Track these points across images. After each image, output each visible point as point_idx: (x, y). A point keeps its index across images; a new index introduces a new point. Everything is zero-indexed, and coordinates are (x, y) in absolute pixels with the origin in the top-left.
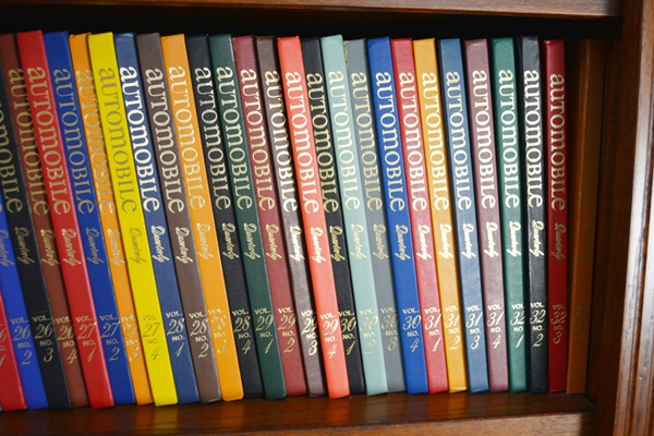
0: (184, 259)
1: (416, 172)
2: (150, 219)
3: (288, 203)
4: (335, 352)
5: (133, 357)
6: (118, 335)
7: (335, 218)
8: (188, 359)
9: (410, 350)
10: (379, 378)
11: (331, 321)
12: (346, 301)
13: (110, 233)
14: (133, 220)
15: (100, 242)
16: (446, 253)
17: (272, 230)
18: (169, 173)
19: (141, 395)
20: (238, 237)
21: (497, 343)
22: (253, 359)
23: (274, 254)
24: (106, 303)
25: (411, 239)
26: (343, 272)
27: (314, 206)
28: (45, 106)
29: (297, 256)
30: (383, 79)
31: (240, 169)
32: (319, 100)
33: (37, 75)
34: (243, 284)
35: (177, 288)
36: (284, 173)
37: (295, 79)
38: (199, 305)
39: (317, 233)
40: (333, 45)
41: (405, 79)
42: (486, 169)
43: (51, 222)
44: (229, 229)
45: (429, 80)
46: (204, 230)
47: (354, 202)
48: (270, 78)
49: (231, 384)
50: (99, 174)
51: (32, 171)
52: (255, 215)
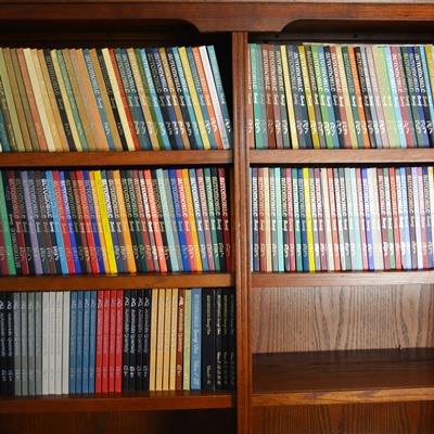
0: (119, 231)
1: (184, 206)
2: (110, 220)
3: (148, 215)
4: (162, 258)
5: (105, 259)
6: (101, 253)
7: (161, 219)
8: (121, 261)
9: (185, 258)
10: (176, 267)
11: (161, 249)
12: (165, 243)
13: (99, 224)
14: (105, 221)
15: (97, 227)
16: (194, 229)
17: (144, 223)
18: (115, 207)
19: (107, 270)
20: (134, 225)
21: (211, 256)
22: (139, 261)
23: (144, 230)
24: (98, 244)
25: (183, 225)
26: (164, 235)
27: (155, 216)
28: (83, 190)
29: (151, 230)
30: (173, 180)
31: (134, 206)
32: (156, 187)
33: (81, 182)
34: (137, 239)
35: (117, 239)
36: (147, 207)
37: (149, 181)
38: (123, 244)
39: (156, 223)
40: (160, 172)
41: (180, 180)
42: (204, 204)
43: (84, 221)
44: (132, 223)
45: (186, 180)
46: (125, 223)
47: (167, 215)
48: (142, 181)
49: (133, 268)
50: (96, 208)
51: (79, 208)
52: (138, 219)
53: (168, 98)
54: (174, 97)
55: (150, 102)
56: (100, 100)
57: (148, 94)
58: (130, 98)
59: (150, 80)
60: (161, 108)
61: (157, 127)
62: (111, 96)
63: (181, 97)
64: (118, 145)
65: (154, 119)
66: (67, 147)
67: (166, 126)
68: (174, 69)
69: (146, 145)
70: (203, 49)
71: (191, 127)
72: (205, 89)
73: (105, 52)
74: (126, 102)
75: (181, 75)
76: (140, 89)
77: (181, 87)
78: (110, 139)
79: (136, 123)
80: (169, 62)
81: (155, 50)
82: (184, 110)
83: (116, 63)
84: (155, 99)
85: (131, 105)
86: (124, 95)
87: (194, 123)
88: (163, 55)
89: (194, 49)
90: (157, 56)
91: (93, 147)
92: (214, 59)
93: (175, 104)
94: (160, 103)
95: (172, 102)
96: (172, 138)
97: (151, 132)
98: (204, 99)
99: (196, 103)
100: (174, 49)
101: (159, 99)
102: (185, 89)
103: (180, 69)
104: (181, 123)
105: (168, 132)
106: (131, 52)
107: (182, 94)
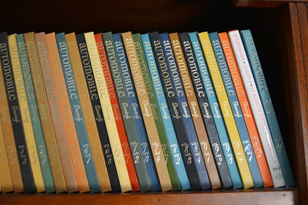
53: (184, 105)
54: (194, 104)
55: (157, 112)
56: (77, 107)
57: (153, 100)
58: (125, 105)
59: (156, 78)
60: (174, 121)
61: (167, 152)
62: (96, 102)
63: (205, 105)
64: (104, 181)
65: (163, 140)
66: (19, 183)
67: (182, 150)
68: (192, 63)
69: (149, 181)
70: (234, 34)
71: (222, 151)
72: (241, 93)
73: (90, 37)
74: (119, 112)
75: (204, 72)
76: (142, 91)
77: (204, 90)
78: (90, 170)
79: (134, 144)
80: (184, 53)
81: (164, 35)
82: (209, 124)
83: (104, 53)
84: (164, 107)
85: (127, 116)
86: (116, 101)
87: (226, 145)
88: (176, 43)
89: (223, 35)
90: (166, 44)
91: (62, 184)
92: (252, 47)
93: (196, 115)
94: (171, 113)
95: (190, 113)
96: (191, 169)
97: (158, 160)
98: (240, 107)
99: (227, 114)
100: (192, 35)
101: (170, 108)
102: (210, 93)
103: (201, 64)
104: (205, 145)
105: (185, 159)
106: (128, 37)
107: (206, 99)
